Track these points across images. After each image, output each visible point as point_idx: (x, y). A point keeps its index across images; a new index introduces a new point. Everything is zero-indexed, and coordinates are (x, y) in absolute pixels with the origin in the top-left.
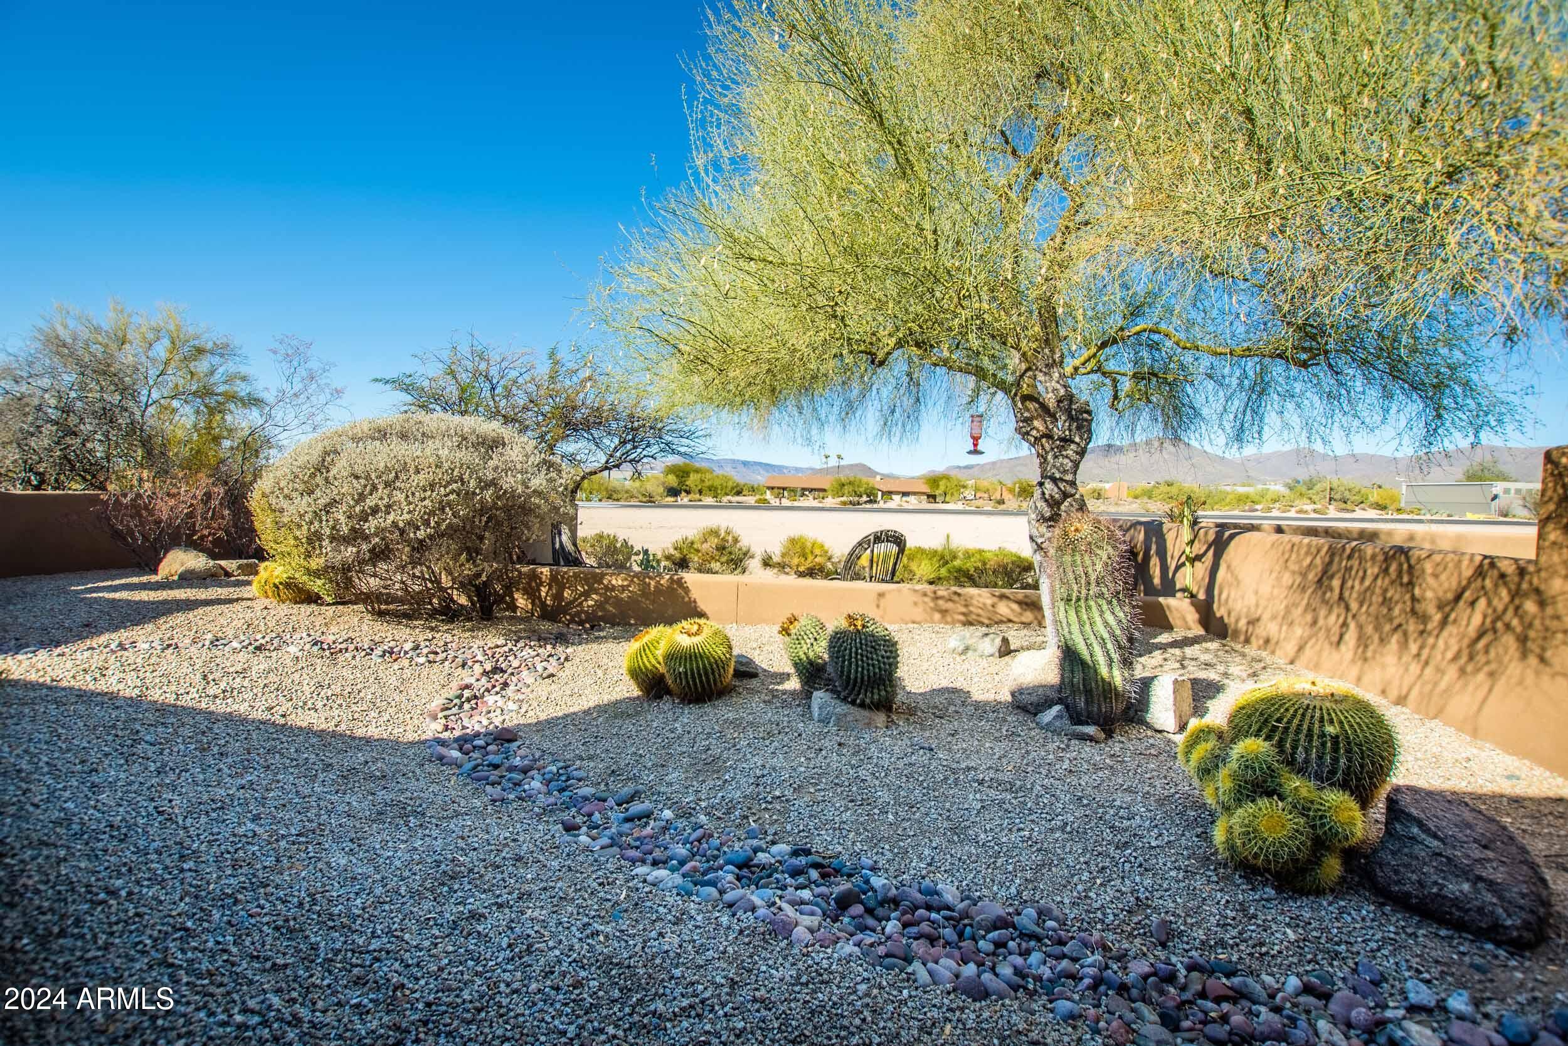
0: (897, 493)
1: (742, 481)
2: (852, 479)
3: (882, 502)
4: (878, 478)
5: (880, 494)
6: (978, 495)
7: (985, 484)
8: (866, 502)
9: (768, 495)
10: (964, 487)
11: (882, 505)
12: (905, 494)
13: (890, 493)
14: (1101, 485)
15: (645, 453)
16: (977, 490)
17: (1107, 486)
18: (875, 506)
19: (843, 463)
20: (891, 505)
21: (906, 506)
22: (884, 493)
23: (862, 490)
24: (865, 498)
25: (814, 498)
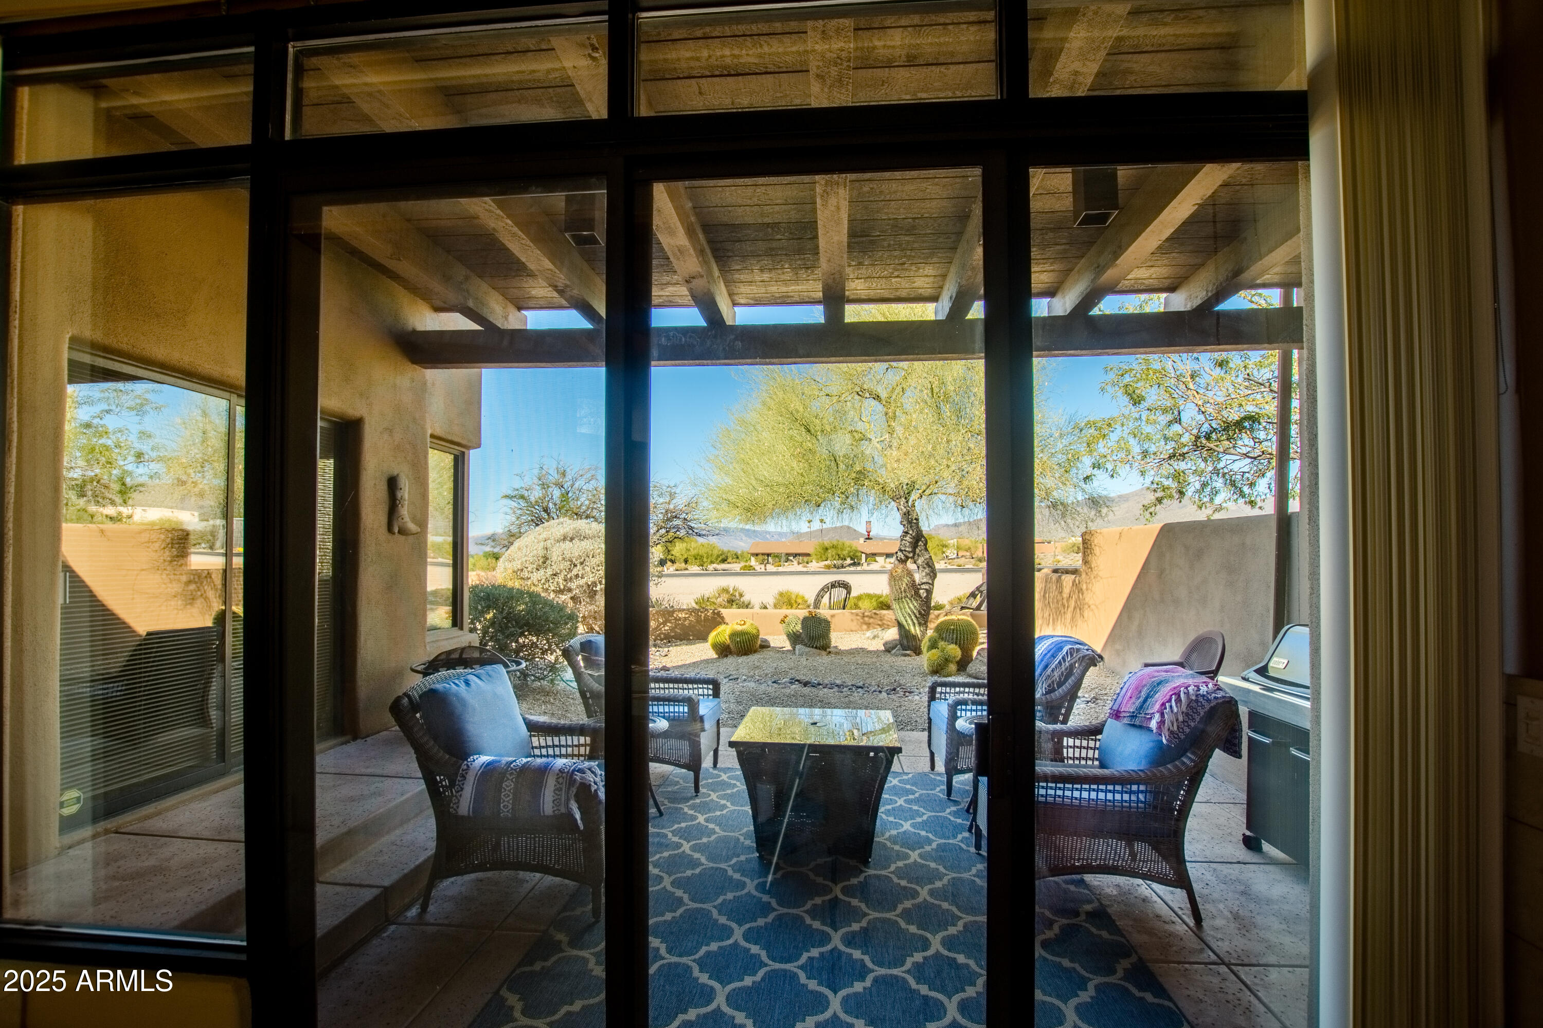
0: (881, 555)
1: (726, 549)
2: (835, 543)
3: (865, 564)
4: (861, 540)
5: (864, 556)
6: (960, 554)
7: (966, 542)
8: (850, 565)
9: (753, 562)
10: (946, 546)
11: (865, 567)
12: (889, 555)
13: (874, 555)
16: (958, 548)
18: (859, 568)
19: (825, 526)
20: (874, 566)
21: (888, 567)
22: (867, 556)
23: (845, 553)
24: (849, 561)
25: (799, 563)
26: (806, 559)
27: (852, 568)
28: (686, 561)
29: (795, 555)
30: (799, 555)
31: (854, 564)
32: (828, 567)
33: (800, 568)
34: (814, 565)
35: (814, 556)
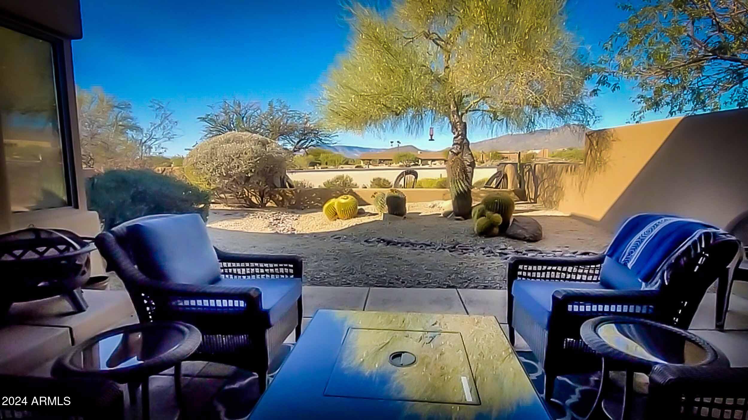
0: (429, 160)
1: (348, 157)
2: (405, 154)
4: (419, 152)
5: (420, 161)
8: (413, 165)
9: (362, 164)
11: (421, 166)
12: (433, 160)
13: (426, 160)
14: (534, 151)
15: (310, 144)
17: (537, 152)
18: (417, 167)
19: (400, 145)
20: (426, 166)
21: (434, 166)
22: (422, 160)
23: (411, 159)
24: (412, 163)
25: (386, 164)
26: (390, 162)
27: (414, 167)
28: (326, 164)
29: (384, 160)
30: (386, 160)
32: (401, 166)
33: (387, 167)
34: (394, 165)
35: (394, 161)
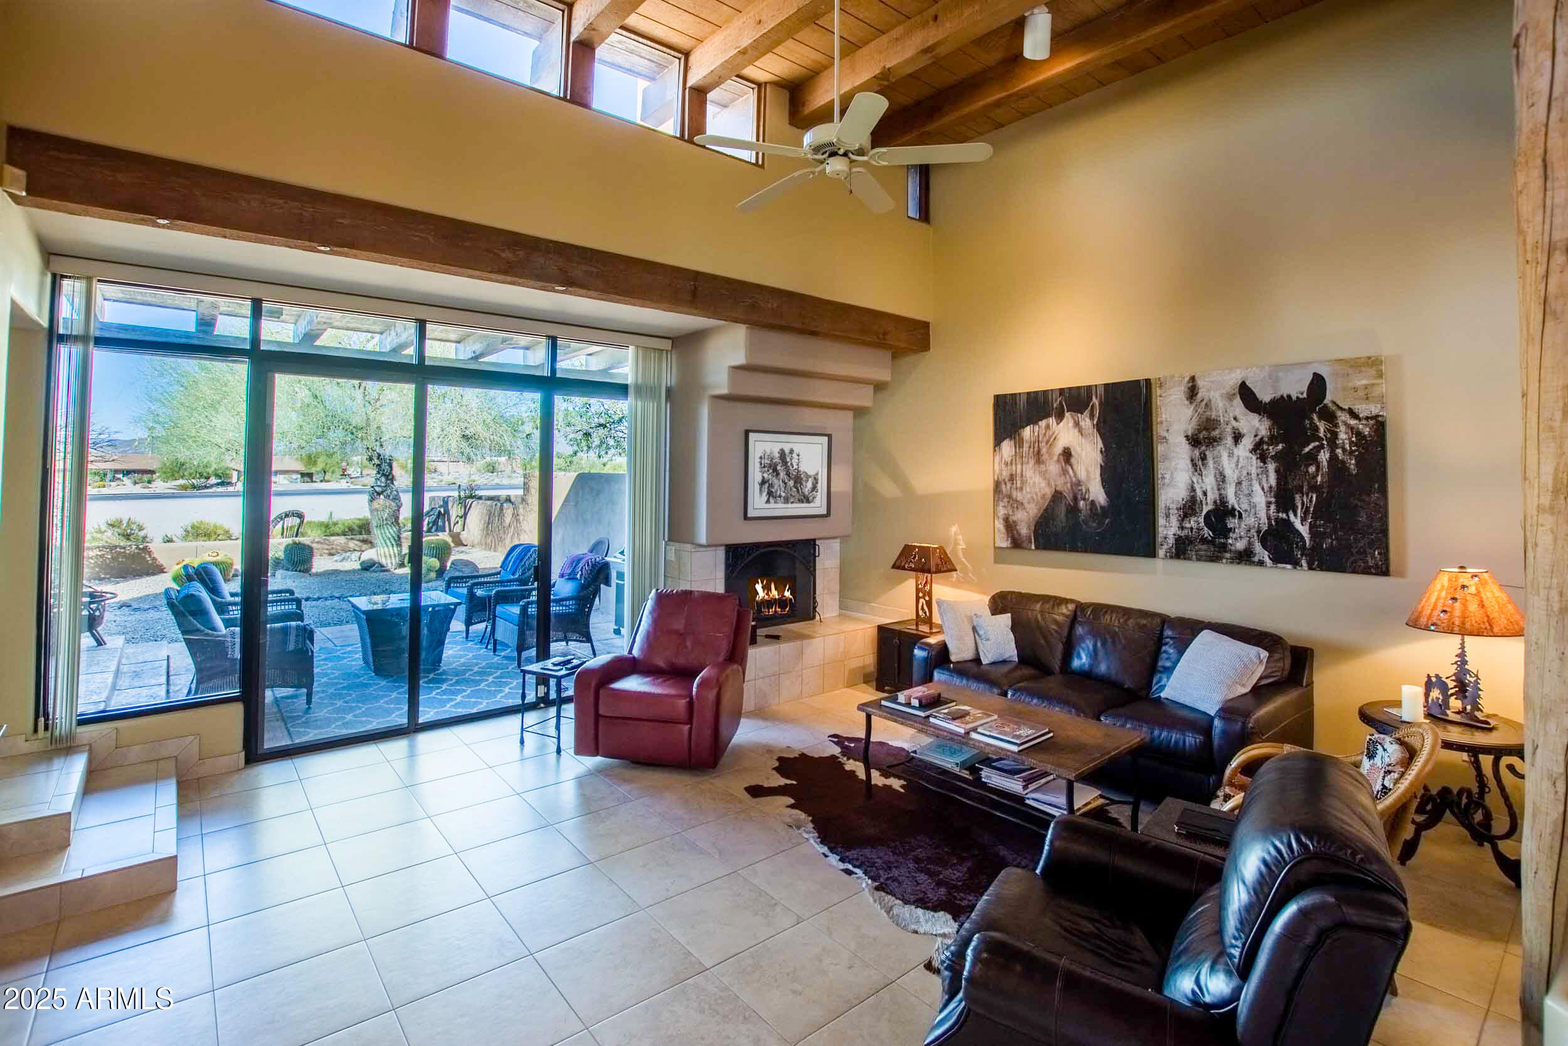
25: (135, 483)
26: (146, 477)
27: (221, 489)
29: (127, 473)
30: (135, 471)
31: (222, 484)
32: (184, 487)
33: (138, 489)
34: (159, 486)
35: (159, 474)
